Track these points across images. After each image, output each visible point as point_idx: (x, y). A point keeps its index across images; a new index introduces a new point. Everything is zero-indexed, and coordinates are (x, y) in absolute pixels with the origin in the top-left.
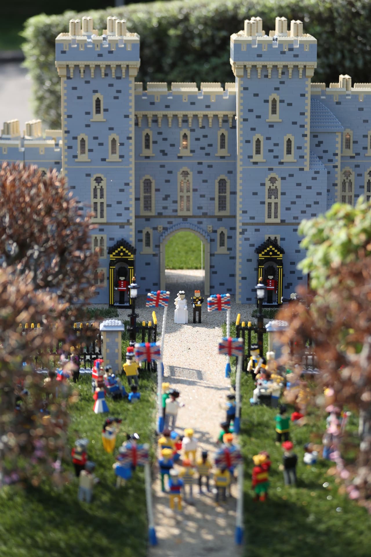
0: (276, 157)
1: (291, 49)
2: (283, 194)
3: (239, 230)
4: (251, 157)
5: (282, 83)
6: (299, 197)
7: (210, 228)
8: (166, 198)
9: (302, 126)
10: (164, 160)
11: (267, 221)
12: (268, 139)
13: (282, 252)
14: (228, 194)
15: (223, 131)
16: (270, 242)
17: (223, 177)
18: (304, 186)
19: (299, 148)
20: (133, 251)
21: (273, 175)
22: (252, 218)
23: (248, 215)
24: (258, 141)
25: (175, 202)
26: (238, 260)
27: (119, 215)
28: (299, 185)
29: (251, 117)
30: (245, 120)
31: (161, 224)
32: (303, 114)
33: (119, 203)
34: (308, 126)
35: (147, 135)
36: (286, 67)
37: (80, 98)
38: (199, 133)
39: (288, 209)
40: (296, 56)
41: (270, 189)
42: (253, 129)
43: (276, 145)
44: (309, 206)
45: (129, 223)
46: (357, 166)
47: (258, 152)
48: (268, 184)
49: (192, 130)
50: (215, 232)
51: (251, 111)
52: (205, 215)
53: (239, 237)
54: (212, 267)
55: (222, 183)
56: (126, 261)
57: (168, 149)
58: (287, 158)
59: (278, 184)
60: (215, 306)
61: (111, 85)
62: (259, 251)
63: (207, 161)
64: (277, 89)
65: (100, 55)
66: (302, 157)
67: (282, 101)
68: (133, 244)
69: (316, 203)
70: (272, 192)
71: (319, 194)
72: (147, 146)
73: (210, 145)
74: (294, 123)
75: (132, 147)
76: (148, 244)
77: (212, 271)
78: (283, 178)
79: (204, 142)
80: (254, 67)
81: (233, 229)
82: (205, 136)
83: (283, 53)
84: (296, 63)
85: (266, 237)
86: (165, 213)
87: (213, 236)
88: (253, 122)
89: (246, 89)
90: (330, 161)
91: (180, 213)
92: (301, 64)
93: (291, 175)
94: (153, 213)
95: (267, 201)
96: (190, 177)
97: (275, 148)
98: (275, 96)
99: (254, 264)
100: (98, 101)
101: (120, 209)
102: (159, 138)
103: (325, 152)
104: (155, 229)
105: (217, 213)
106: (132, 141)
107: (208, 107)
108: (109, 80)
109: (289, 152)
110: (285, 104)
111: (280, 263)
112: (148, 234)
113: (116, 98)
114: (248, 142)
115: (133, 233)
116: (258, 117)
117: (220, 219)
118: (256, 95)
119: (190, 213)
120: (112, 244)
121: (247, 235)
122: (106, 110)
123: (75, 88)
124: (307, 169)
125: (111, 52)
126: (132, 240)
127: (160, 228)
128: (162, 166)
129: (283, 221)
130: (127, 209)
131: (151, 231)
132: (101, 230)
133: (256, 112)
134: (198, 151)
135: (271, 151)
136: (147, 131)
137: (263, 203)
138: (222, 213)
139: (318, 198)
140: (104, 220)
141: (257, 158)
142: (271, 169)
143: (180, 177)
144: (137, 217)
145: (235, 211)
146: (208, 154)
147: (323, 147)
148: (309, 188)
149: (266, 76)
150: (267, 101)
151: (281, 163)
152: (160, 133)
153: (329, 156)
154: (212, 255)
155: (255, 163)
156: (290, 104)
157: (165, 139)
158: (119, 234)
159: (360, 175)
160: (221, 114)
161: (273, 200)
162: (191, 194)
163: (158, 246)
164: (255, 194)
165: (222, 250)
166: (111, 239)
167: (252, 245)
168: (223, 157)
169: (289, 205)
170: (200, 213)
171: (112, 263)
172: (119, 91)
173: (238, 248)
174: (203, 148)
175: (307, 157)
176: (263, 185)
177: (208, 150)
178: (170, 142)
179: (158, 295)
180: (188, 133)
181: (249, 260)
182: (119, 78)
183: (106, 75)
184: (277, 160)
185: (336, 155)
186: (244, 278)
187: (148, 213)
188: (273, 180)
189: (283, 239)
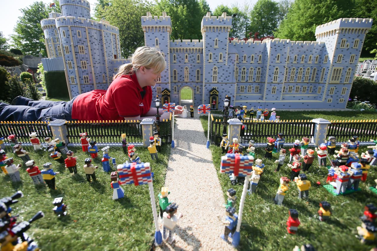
0: (216, 60)
1: (223, 21)
2: (218, 73)
3: (204, 85)
4: (208, 60)
5: (219, 34)
6: (223, 74)
7: (194, 85)
8: (181, 76)
9: (226, 50)
10: (180, 64)
11: (213, 82)
12: (214, 54)
13: (218, 92)
14: (200, 75)
15: (198, 54)
16: (214, 89)
17: (198, 69)
18: (225, 70)
19: (224, 57)
20: (170, 92)
21: (215, 66)
22: (208, 81)
23: (207, 80)
24: (211, 55)
25: (184, 77)
26: (203, 95)
27: (165, 80)
28: (224, 70)
29: (209, 46)
30: (207, 47)
31: (179, 84)
32: (226, 45)
33: (165, 76)
34: (227, 50)
35: (175, 56)
36: (221, 27)
37: (151, 39)
38: (191, 55)
39: (220, 78)
40: (225, 23)
41: (214, 71)
42: (209, 51)
43: (217, 56)
44: (226, 77)
45: (168, 83)
46: (240, 66)
47: (211, 59)
48: (214, 70)
49: (189, 54)
50: (196, 87)
51: (208, 44)
52: (193, 82)
53: (204, 87)
54: (195, 98)
55: (198, 71)
56: (167, 95)
57: (181, 60)
58: (220, 61)
59: (217, 70)
60: (202, 111)
61: (161, 35)
62: (211, 91)
63: (193, 64)
64: (217, 36)
65: (157, 23)
66: (225, 60)
67: (219, 41)
68: (170, 90)
69: (229, 76)
70: (215, 72)
71: (230, 73)
72: (175, 60)
73: (194, 59)
74: (223, 48)
75: (169, 57)
76: (175, 91)
77: (195, 99)
78: (219, 68)
79: (192, 58)
80: (210, 27)
81: (202, 86)
82: (193, 56)
83: (220, 22)
84: (225, 26)
85: (213, 87)
86: (181, 81)
87: (195, 88)
88: (209, 48)
89: (207, 36)
90: (233, 63)
91: (185, 81)
92: (226, 26)
93: (221, 67)
94: (177, 81)
95: (213, 75)
96: (188, 70)
97: (216, 57)
98: (217, 38)
99: (208, 96)
100: (157, 40)
101: (165, 78)
102: (178, 57)
103: (232, 60)
104: (177, 86)
105: (197, 81)
106: (169, 55)
107: (194, 46)
108: (160, 33)
109: (221, 59)
110: (220, 42)
111: (217, 95)
112: (175, 88)
113: (163, 39)
114: (207, 55)
115: (170, 86)
116: (211, 46)
117: (197, 83)
118: (210, 38)
119: (188, 81)
120: (163, 90)
121: (206, 87)
122: (160, 44)
123: (149, 36)
124: (226, 65)
125: (160, 22)
126: (170, 88)
127: (179, 85)
128: (180, 66)
129: (218, 82)
130: (168, 78)
131: (176, 87)
132: (160, 85)
133: (210, 45)
134: (191, 61)
135: (215, 58)
136: (174, 54)
137: (212, 76)
138: (198, 81)
139: (230, 75)
140: (160, 82)
141: (210, 61)
142: (215, 65)
143: (185, 69)
144: (171, 82)
145: (202, 80)
146: (194, 62)
147: (231, 58)
148: (227, 71)
149: (214, 31)
150: (214, 41)
151: (218, 63)
152: (179, 55)
153: (233, 61)
154: (195, 94)
155: (210, 62)
156: (222, 42)
157: (180, 57)
158: (165, 87)
159: (240, 69)
160: (198, 48)
161: (215, 75)
162: (188, 75)
163: (178, 91)
164: (209, 73)
165: (198, 93)
166: (163, 88)
167: (208, 90)
168: (198, 63)
169: (220, 77)
170: (191, 81)
171: (163, 96)
172: (164, 37)
173: (204, 91)
174: (192, 60)
175: (227, 60)
176: (212, 70)
177: (194, 61)
178: (182, 58)
179: (169, 105)
180: (187, 55)
181: (207, 95)
182: (164, 32)
183: (159, 31)
184: (217, 62)
185: (235, 61)
186: (205, 101)
187: (175, 81)
188: (215, 68)
189: (218, 88)
